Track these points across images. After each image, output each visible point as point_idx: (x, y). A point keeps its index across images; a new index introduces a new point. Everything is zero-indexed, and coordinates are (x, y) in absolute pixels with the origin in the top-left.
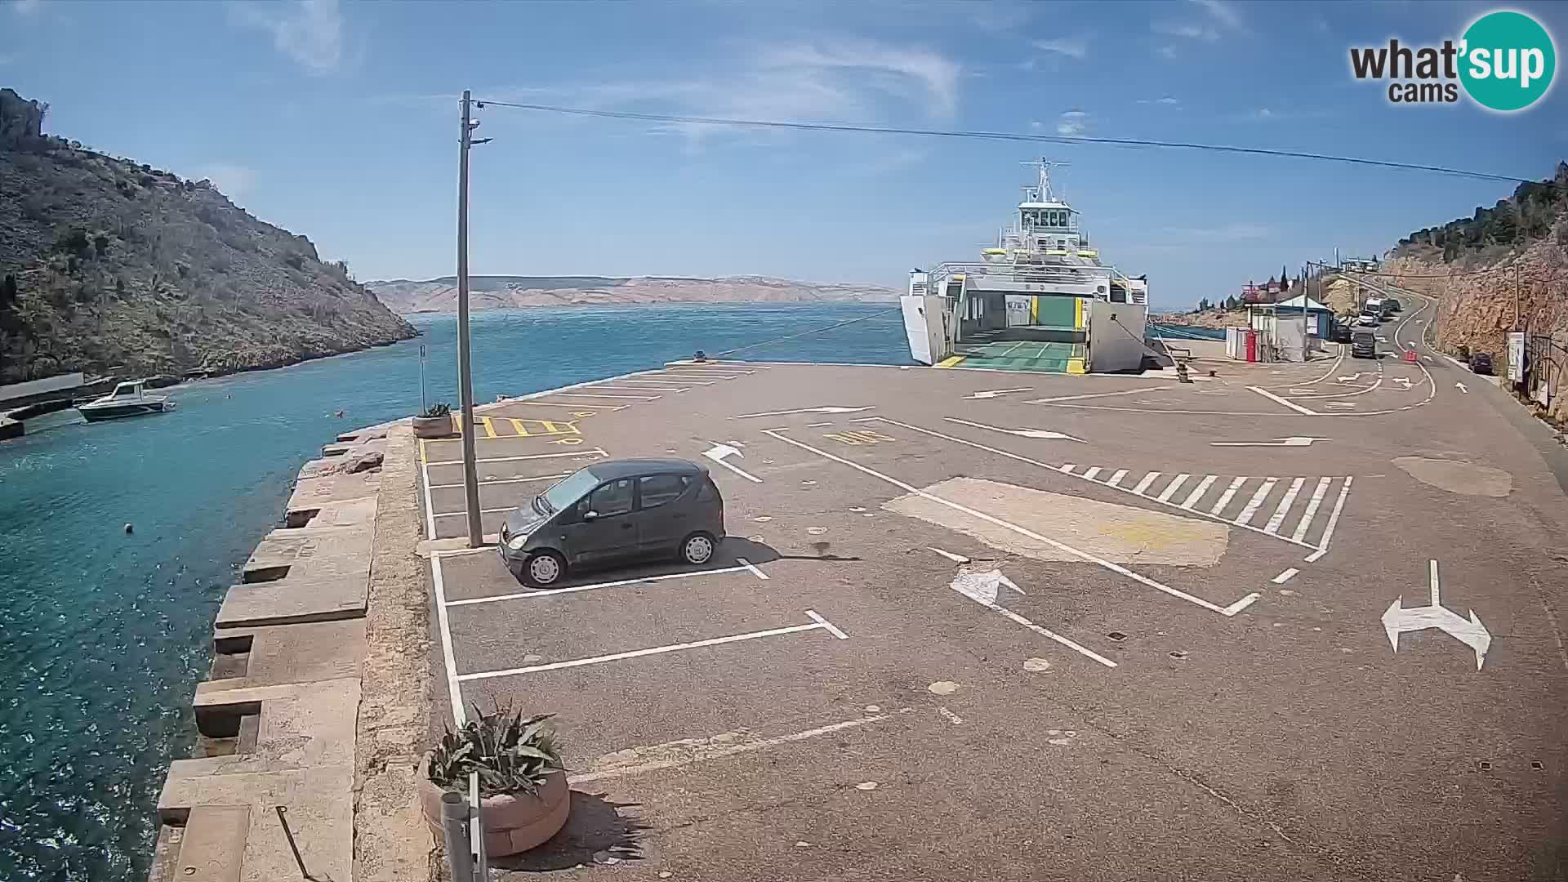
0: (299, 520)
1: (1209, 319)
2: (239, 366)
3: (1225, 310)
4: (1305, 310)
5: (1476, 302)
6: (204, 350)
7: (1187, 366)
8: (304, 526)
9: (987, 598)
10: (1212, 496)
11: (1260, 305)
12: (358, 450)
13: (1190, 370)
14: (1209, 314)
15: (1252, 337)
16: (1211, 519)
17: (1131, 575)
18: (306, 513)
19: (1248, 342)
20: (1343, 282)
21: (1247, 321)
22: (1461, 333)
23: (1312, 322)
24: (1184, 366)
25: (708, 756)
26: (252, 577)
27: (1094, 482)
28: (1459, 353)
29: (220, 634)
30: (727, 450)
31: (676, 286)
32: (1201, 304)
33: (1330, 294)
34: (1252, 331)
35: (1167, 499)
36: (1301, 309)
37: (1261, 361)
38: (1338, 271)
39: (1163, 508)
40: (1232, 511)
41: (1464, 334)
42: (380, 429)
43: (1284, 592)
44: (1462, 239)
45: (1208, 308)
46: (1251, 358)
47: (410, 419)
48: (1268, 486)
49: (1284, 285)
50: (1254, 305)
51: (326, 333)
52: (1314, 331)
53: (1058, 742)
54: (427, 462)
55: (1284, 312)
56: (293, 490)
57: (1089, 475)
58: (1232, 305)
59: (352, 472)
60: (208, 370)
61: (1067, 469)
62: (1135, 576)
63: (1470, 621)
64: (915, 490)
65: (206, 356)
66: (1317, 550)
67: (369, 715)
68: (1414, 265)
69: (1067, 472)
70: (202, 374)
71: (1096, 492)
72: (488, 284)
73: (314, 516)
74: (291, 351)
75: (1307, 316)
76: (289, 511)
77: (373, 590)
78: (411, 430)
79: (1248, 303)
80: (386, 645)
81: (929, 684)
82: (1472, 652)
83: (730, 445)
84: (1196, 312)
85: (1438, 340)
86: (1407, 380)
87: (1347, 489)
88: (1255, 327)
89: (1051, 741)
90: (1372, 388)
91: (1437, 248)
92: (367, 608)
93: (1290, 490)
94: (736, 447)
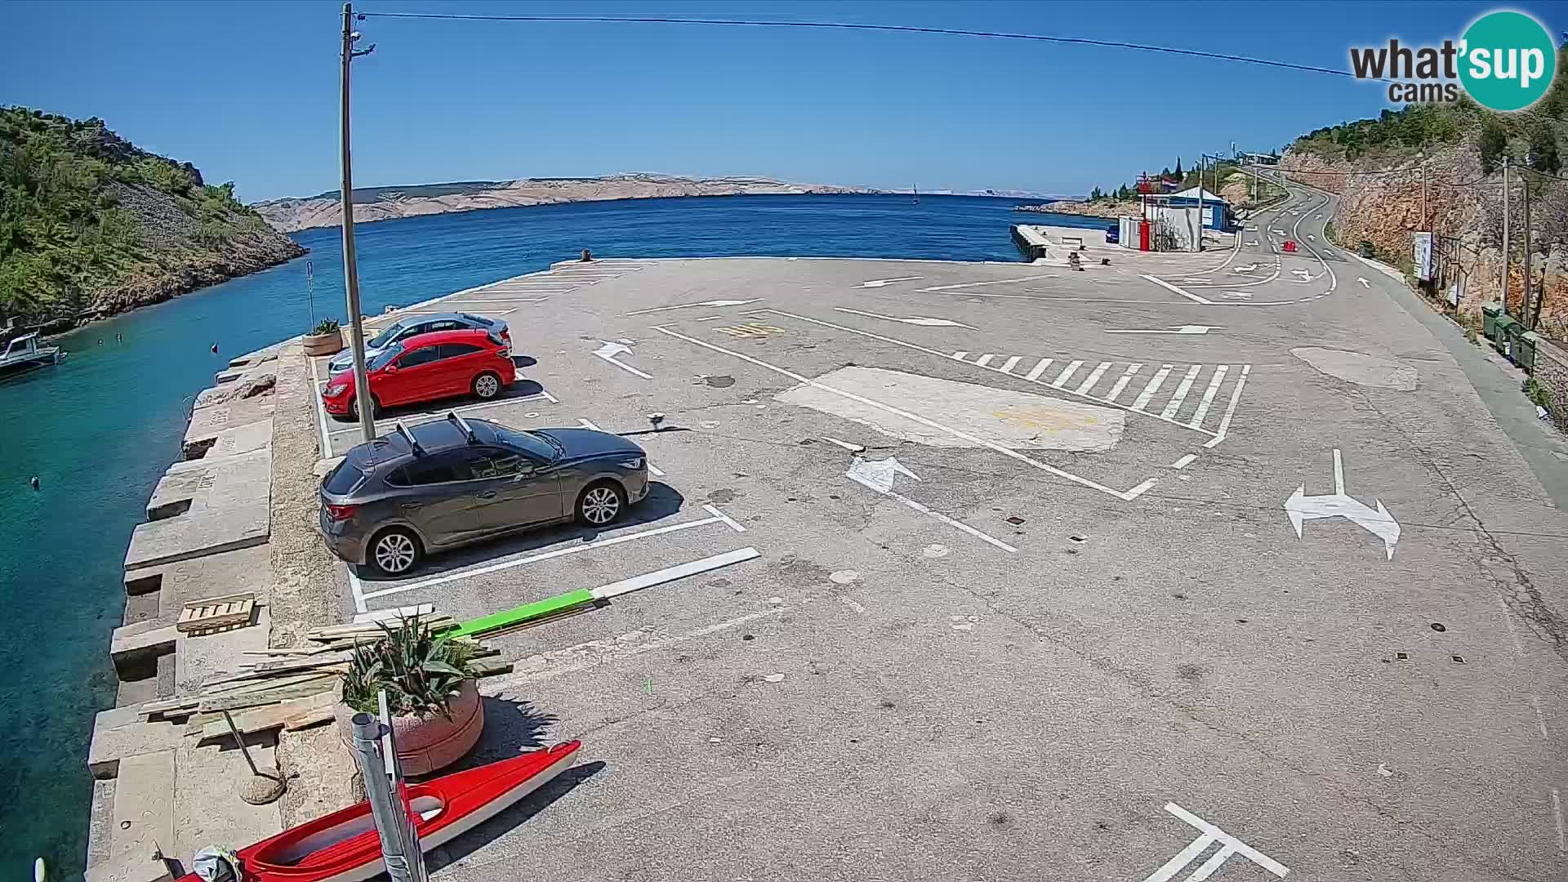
0: (198, 451)
1: (1099, 209)
2: (131, 300)
3: (1118, 200)
4: (1200, 201)
5: (1380, 200)
6: (97, 289)
7: (1079, 255)
8: (202, 457)
9: (884, 486)
10: (1107, 382)
11: (1154, 195)
12: (251, 374)
13: (1082, 258)
14: (1101, 203)
15: (1144, 228)
16: (1106, 405)
17: (1027, 460)
18: (204, 443)
19: (1141, 232)
20: (1240, 175)
21: (1140, 211)
22: (1363, 229)
23: (1208, 213)
24: (1076, 254)
25: (616, 656)
26: (156, 515)
27: (986, 369)
28: (1363, 249)
29: (130, 576)
30: (618, 348)
31: (561, 186)
32: (1093, 193)
33: (1226, 186)
34: (1145, 221)
35: (1062, 384)
36: (1196, 201)
37: (1155, 250)
38: (1235, 163)
39: (1059, 394)
40: (1128, 397)
41: (1366, 230)
42: (272, 350)
43: (1184, 477)
44: (1365, 139)
45: (1100, 198)
46: (1145, 247)
47: (300, 338)
48: (1164, 373)
49: (1178, 175)
50: (1147, 195)
51: (214, 258)
52: (1210, 222)
53: (962, 627)
54: (319, 380)
55: (1177, 202)
56: (190, 422)
57: (982, 362)
58: (1124, 194)
59: (246, 397)
60: (101, 309)
61: (959, 356)
62: (1032, 462)
63: (1377, 510)
64: (807, 380)
65: (98, 296)
66: (1214, 437)
67: (280, 643)
68: (1314, 162)
69: (959, 359)
70: (96, 314)
71: (991, 379)
72: (373, 195)
73: (213, 446)
74: (180, 280)
75: (1203, 207)
76: (186, 443)
77: (274, 515)
78: (302, 349)
79: (1142, 192)
80: (291, 569)
81: (830, 574)
82: (1379, 543)
83: (619, 343)
84: (1088, 201)
85: (1339, 235)
86: (1306, 272)
87: (1245, 377)
88: (1148, 216)
89: (954, 627)
90: (1271, 279)
91: (1339, 146)
92: (269, 533)
93: (1187, 377)
94: (625, 344)
